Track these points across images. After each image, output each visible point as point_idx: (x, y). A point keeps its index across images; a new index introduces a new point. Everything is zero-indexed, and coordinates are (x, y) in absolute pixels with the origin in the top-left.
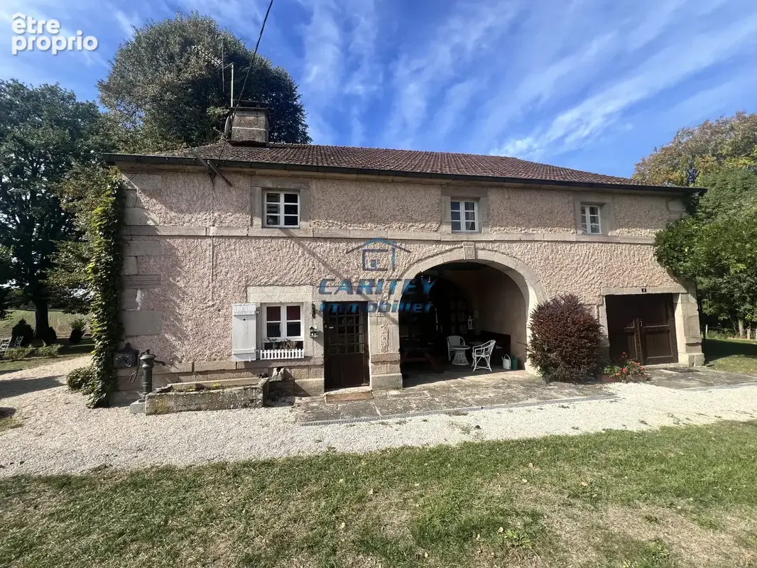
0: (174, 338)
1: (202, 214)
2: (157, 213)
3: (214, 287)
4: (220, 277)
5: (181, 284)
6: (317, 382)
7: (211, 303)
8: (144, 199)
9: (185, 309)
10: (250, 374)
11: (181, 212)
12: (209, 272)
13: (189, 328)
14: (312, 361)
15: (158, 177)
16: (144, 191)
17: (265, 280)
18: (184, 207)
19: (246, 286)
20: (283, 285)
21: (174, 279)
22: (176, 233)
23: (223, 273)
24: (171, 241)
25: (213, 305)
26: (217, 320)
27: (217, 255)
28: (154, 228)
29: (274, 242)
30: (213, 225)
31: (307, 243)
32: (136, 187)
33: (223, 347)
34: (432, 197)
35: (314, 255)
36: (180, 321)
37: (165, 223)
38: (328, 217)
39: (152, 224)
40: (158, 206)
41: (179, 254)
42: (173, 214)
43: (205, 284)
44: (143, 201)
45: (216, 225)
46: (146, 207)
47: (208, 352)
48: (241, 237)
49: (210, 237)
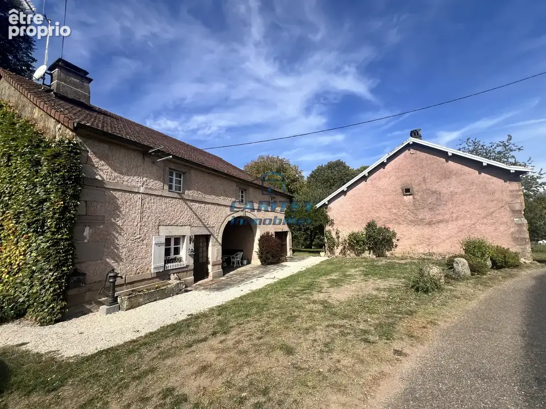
0: (113, 261)
1: (136, 177)
2: (104, 171)
3: (141, 226)
4: (145, 220)
5: (119, 223)
6: (190, 279)
7: (138, 236)
8: (95, 160)
9: (121, 241)
10: (158, 280)
11: (122, 174)
12: (138, 217)
13: (124, 253)
14: (189, 268)
15: (106, 146)
16: (95, 153)
17: (169, 222)
18: (124, 171)
19: (159, 226)
20: (177, 226)
21: (115, 219)
22: (119, 188)
23: (146, 217)
24: (114, 193)
25: (140, 238)
26: (142, 247)
27: (143, 205)
28: (102, 182)
29: (174, 200)
30: (142, 186)
31: (188, 203)
32: (88, 149)
33: (144, 264)
34: (233, 187)
35: (191, 209)
36: (117, 249)
37: (110, 179)
38: (198, 190)
39: (100, 179)
40: (106, 167)
41: (119, 203)
42: (116, 174)
43: (136, 223)
44: (94, 161)
45: (144, 186)
46: (96, 166)
47: (135, 269)
48: (157, 196)
49: (140, 193)
